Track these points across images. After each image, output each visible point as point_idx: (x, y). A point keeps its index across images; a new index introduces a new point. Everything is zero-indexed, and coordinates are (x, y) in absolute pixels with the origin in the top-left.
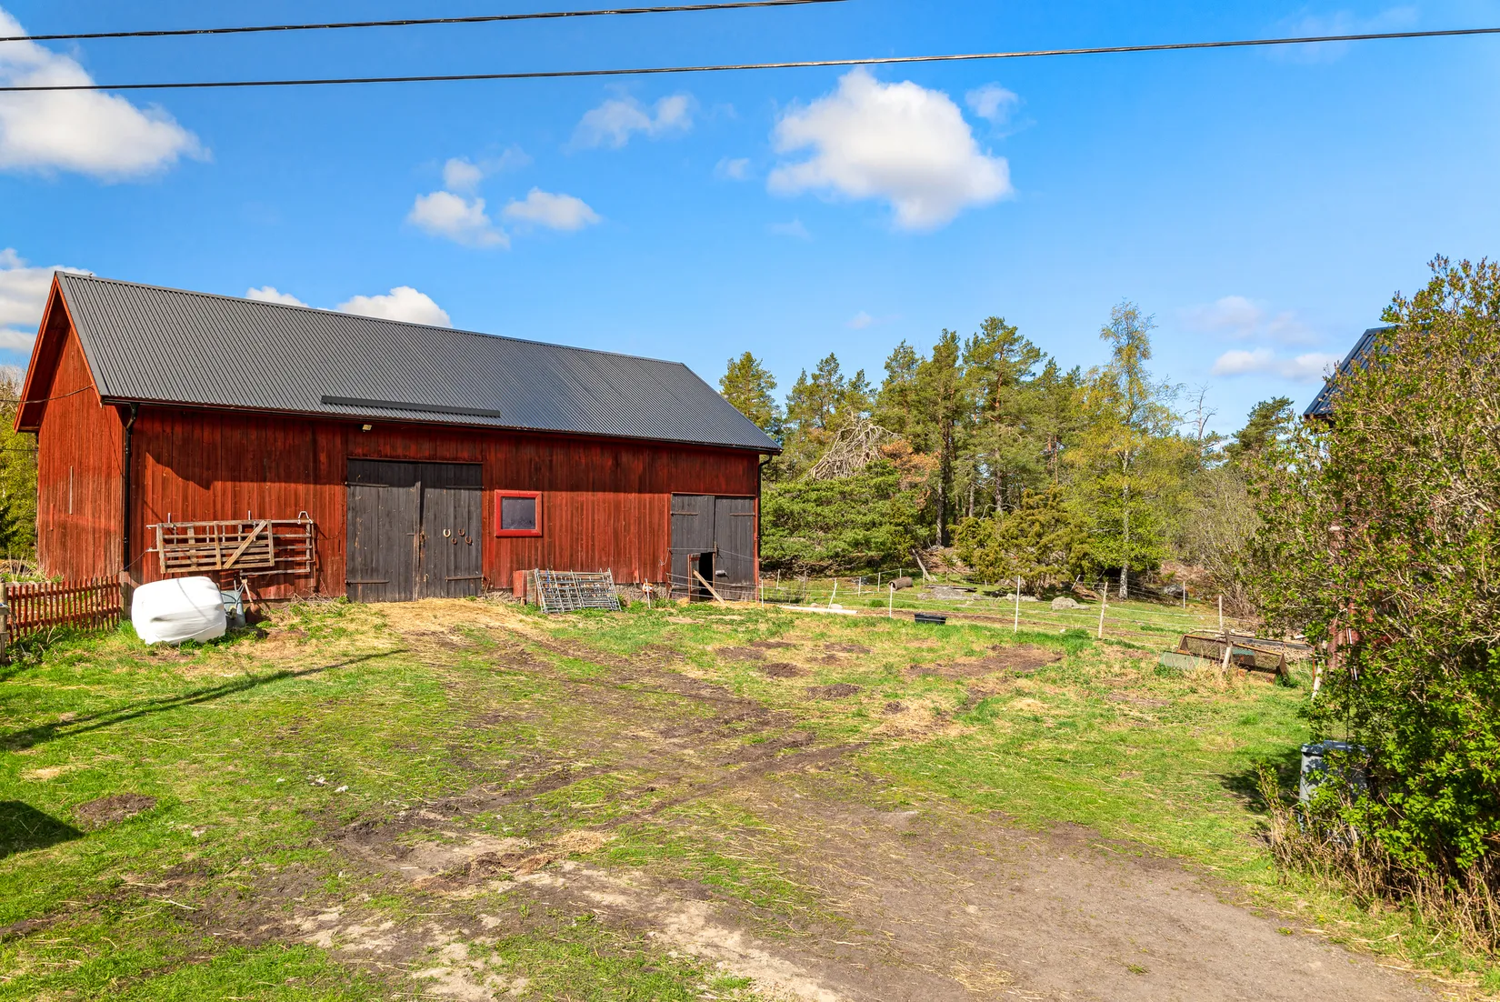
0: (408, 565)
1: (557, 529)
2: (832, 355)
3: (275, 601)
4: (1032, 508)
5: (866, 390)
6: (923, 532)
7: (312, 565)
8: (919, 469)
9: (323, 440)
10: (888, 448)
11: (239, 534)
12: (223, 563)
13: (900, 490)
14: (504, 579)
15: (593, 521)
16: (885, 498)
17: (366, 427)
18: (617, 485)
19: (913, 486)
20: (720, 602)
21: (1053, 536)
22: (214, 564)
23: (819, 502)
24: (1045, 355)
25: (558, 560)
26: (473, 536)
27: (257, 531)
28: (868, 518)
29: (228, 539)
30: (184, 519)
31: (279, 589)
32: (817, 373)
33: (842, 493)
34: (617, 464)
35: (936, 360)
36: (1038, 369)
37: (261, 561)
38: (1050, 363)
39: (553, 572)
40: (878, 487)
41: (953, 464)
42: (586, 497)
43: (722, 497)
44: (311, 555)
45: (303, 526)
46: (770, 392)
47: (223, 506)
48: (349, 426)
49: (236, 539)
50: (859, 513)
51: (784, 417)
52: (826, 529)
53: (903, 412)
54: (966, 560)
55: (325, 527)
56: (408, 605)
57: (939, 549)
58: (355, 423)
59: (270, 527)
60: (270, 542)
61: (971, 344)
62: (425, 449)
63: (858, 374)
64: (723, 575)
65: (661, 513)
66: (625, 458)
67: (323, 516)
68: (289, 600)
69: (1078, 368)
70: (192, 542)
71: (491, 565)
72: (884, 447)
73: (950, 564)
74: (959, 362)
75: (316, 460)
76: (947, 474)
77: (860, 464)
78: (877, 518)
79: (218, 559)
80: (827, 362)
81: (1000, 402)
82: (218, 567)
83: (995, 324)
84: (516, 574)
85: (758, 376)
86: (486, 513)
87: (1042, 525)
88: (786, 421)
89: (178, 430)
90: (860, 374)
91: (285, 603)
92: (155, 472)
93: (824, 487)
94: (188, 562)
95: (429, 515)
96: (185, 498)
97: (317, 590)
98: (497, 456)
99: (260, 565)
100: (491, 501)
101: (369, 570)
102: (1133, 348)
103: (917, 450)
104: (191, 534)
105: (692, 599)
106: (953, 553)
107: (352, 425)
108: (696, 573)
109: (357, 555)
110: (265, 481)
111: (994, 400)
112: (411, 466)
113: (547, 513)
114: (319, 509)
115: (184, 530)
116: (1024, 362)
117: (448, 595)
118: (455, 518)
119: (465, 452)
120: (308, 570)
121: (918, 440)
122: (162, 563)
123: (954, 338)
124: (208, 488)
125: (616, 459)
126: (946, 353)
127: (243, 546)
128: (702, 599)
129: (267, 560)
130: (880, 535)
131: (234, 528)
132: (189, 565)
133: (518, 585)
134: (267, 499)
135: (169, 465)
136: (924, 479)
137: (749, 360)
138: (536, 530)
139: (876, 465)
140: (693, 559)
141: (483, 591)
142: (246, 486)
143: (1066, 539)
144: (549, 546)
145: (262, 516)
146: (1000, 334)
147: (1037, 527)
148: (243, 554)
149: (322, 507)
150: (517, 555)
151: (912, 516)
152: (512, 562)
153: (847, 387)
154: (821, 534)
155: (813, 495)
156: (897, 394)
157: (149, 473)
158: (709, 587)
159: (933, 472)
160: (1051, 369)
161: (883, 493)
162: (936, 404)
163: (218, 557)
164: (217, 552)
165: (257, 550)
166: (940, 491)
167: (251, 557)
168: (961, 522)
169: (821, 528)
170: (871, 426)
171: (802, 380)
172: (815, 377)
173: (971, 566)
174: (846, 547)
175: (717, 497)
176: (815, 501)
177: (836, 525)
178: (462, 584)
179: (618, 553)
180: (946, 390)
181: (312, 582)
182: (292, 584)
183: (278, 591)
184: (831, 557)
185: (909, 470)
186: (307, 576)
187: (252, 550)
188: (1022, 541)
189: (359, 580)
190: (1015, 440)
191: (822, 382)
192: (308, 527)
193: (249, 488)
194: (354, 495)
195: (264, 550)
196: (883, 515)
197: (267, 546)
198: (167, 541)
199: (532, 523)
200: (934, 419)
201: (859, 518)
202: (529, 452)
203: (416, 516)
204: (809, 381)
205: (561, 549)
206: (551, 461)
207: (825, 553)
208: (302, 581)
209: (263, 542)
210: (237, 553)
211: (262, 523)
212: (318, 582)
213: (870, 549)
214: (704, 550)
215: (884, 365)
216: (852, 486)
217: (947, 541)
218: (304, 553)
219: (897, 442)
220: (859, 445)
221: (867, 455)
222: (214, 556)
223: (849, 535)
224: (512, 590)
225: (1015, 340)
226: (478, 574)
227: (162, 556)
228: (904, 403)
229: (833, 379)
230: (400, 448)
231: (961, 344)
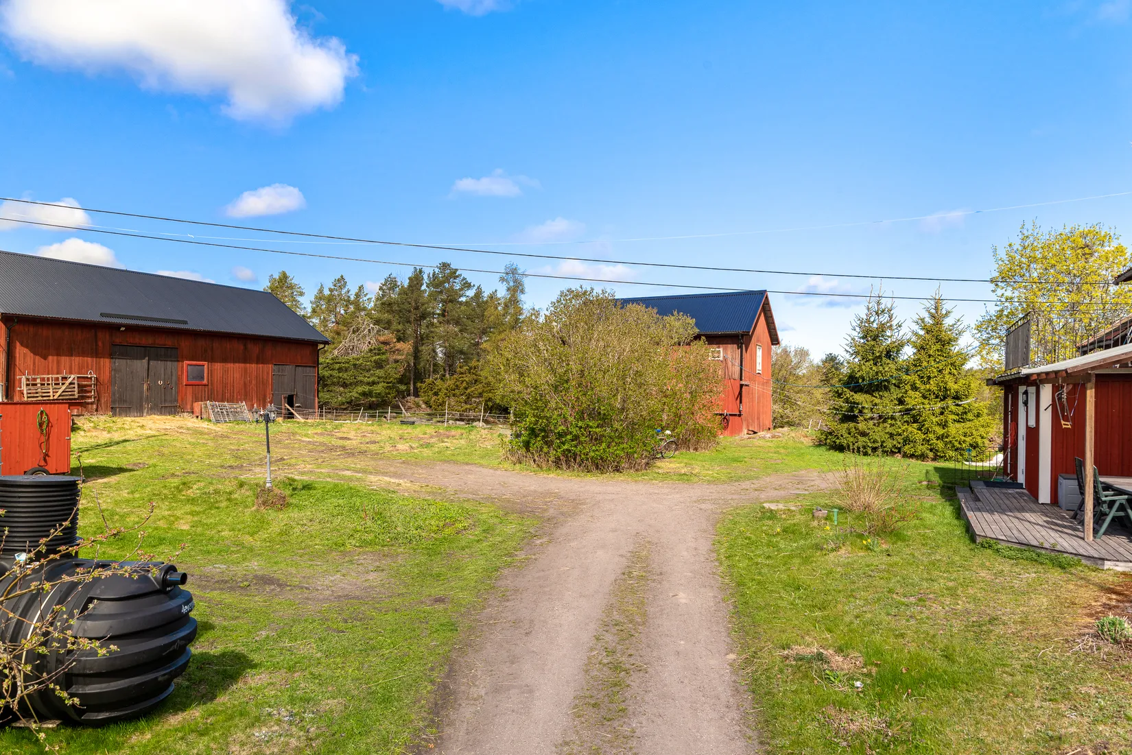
0: (141, 398)
1: (216, 381)
2: (342, 276)
3: (76, 415)
4: (462, 373)
5: (365, 299)
6: (403, 387)
7: (95, 397)
8: (400, 351)
9: (100, 335)
10: (382, 339)
11: (60, 382)
12: (54, 396)
13: (388, 364)
14: (189, 407)
15: (233, 377)
16: (380, 368)
17: (123, 329)
18: (245, 360)
19: (396, 361)
20: (299, 418)
21: (473, 389)
22: (49, 396)
23: (340, 370)
24: (474, 286)
25: (216, 397)
26: (173, 385)
27: (70, 380)
28: (371, 380)
29: (55, 384)
30: (34, 374)
31: (78, 409)
32: (333, 287)
33: (355, 365)
34: (246, 348)
35: (410, 286)
36: (471, 293)
37: (71, 395)
38: (478, 288)
39: (217, 403)
40: (376, 362)
41: (420, 348)
42: (230, 365)
43: (299, 366)
44: (94, 393)
45: (91, 378)
46: (299, 299)
47: (52, 368)
48: (113, 328)
49: (59, 384)
50: (365, 376)
51: (309, 315)
52: (345, 385)
53: (390, 317)
54: (426, 403)
55: (101, 379)
56: (143, 418)
57: (412, 398)
58: (117, 327)
59: (76, 378)
60: (76, 386)
61: (431, 276)
62: (148, 340)
63: (360, 288)
64: (299, 407)
65: (268, 373)
66: (250, 346)
67: (100, 374)
68: (83, 415)
69: (496, 291)
70: (39, 385)
71: (182, 401)
72: (379, 338)
73: (418, 406)
74: (424, 287)
75: (97, 345)
76: (416, 354)
77: (365, 348)
78: (376, 379)
79: (51, 394)
80: (338, 280)
81: (448, 312)
82: (51, 398)
83: (445, 266)
84: (195, 404)
85: (291, 287)
86: (180, 373)
87: (467, 383)
88: (309, 318)
89: (31, 329)
90: (361, 288)
91: (82, 417)
92: (20, 351)
93: (343, 361)
94: (37, 395)
95: (152, 373)
96: (34, 364)
97: (97, 410)
98: (185, 344)
99: (71, 397)
100: (183, 367)
101: (122, 400)
102: (516, 288)
103: (399, 340)
104: (38, 381)
105: (285, 418)
106: (420, 400)
107: (116, 327)
108: (286, 405)
109: (116, 393)
110: (72, 356)
111: (445, 311)
112: (143, 348)
113: (211, 372)
114: (98, 370)
115: (35, 379)
116: (461, 289)
117: (161, 414)
118: (165, 375)
119: (169, 342)
120: (93, 400)
121: (399, 334)
122: (25, 396)
123: (421, 271)
124: (45, 359)
125: (245, 345)
126: (416, 280)
127: (64, 387)
128: (289, 418)
129: (74, 395)
130: (379, 388)
131: (57, 379)
132: (37, 397)
133: (197, 410)
134: (73, 364)
135: (27, 347)
136: (403, 357)
137: (284, 277)
138: (205, 381)
139: (375, 349)
140: (285, 398)
141: (178, 413)
142: (63, 359)
143: (480, 391)
144: (211, 389)
145: (71, 373)
146: (448, 273)
147: (464, 384)
148: (63, 392)
149: (100, 369)
150: (195, 394)
151: (396, 378)
152: (192, 398)
153: (352, 298)
154: (342, 389)
155: (337, 366)
156: (385, 305)
157: (17, 350)
158: (292, 411)
159: (408, 353)
160: (479, 293)
161: (379, 365)
162: (410, 311)
163: (51, 393)
164: (51, 391)
165: (70, 390)
166: (412, 364)
167: (67, 393)
168: (425, 382)
169: (342, 386)
170: (371, 325)
171: (321, 291)
172: (331, 290)
173: (431, 407)
174: (358, 396)
175: (296, 366)
176: (338, 369)
177: (351, 384)
178: (168, 409)
179: (246, 395)
180: (416, 304)
181: (95, 406)
182: (85, 408)
183: (78, 412)
184: (348, 403)
185: (394, 352)
186: (92, 403)
187: (67, 390)
188: (457, 391)
189: (117, 406)
190: (457, 335)
191: (336, 293)
192: (93, 379)
193: (65, 360)
194: (115, 363)
195: (73, 390)
196: (379, 378)
197: (74, 388)
198: (28, 385)
199: (203, 378)
200: (409, 322)
201: (366, 380)
202: (201, 342)
203: (145, 375)
204: (326, 292)
205: (217, 392)
206: (212, 347)
207: (344, 400)
208: (90, 406)
209: (73, 386)
210: (60, 391)
211: (73, 376)
212: (97, 406)
213: (371, 397)
214: (289, 393)
215: (378, 288)
216: (361, 361)
217: (416, 395)
218: (91, 392)
219: (387, 335)
220: (365, 336)
221: (369, 343)
222: (49, 392)
223: (360, 389)
224: (193, 412)
225: (457, 277)
226: (175, 404)
227: (25, 392)
228: (391, 312)
229: (344, 291)
230: (138, 339)
231: (425, 277)
